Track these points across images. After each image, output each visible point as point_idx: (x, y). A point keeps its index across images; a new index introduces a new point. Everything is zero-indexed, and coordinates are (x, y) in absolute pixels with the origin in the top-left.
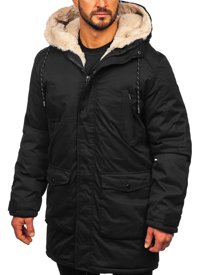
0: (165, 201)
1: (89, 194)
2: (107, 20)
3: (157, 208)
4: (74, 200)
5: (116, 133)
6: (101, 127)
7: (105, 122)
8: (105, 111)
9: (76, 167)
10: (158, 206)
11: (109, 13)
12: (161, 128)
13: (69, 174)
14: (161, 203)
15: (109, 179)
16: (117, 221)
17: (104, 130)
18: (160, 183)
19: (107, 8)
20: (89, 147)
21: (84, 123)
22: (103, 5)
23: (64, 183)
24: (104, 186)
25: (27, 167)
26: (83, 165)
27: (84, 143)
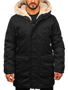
0: (61, 63)
1: (36, 63)
2: (35, 7)
3: (59, 66)
4: (30, 66)
5: (45, 42)
6: (40, 41)
7: (41, 39)
8: (41, 35)
9: (31, 55)
10: (59, 65)
11: (36, 4)
12: (57, 39)
13: (28, 57)
14: (60, 64)
15: (43, 58)
16: (45, 71)
17: (41, 42)
18: (58, 58)
19: (35, 2)
20: (35, 48)
21: (33, 40)
22: (33, 2)
23: (26, 61)
24: (41, 60)
25: (9, 56)
26: (33, 54)
27: (33, 47)
